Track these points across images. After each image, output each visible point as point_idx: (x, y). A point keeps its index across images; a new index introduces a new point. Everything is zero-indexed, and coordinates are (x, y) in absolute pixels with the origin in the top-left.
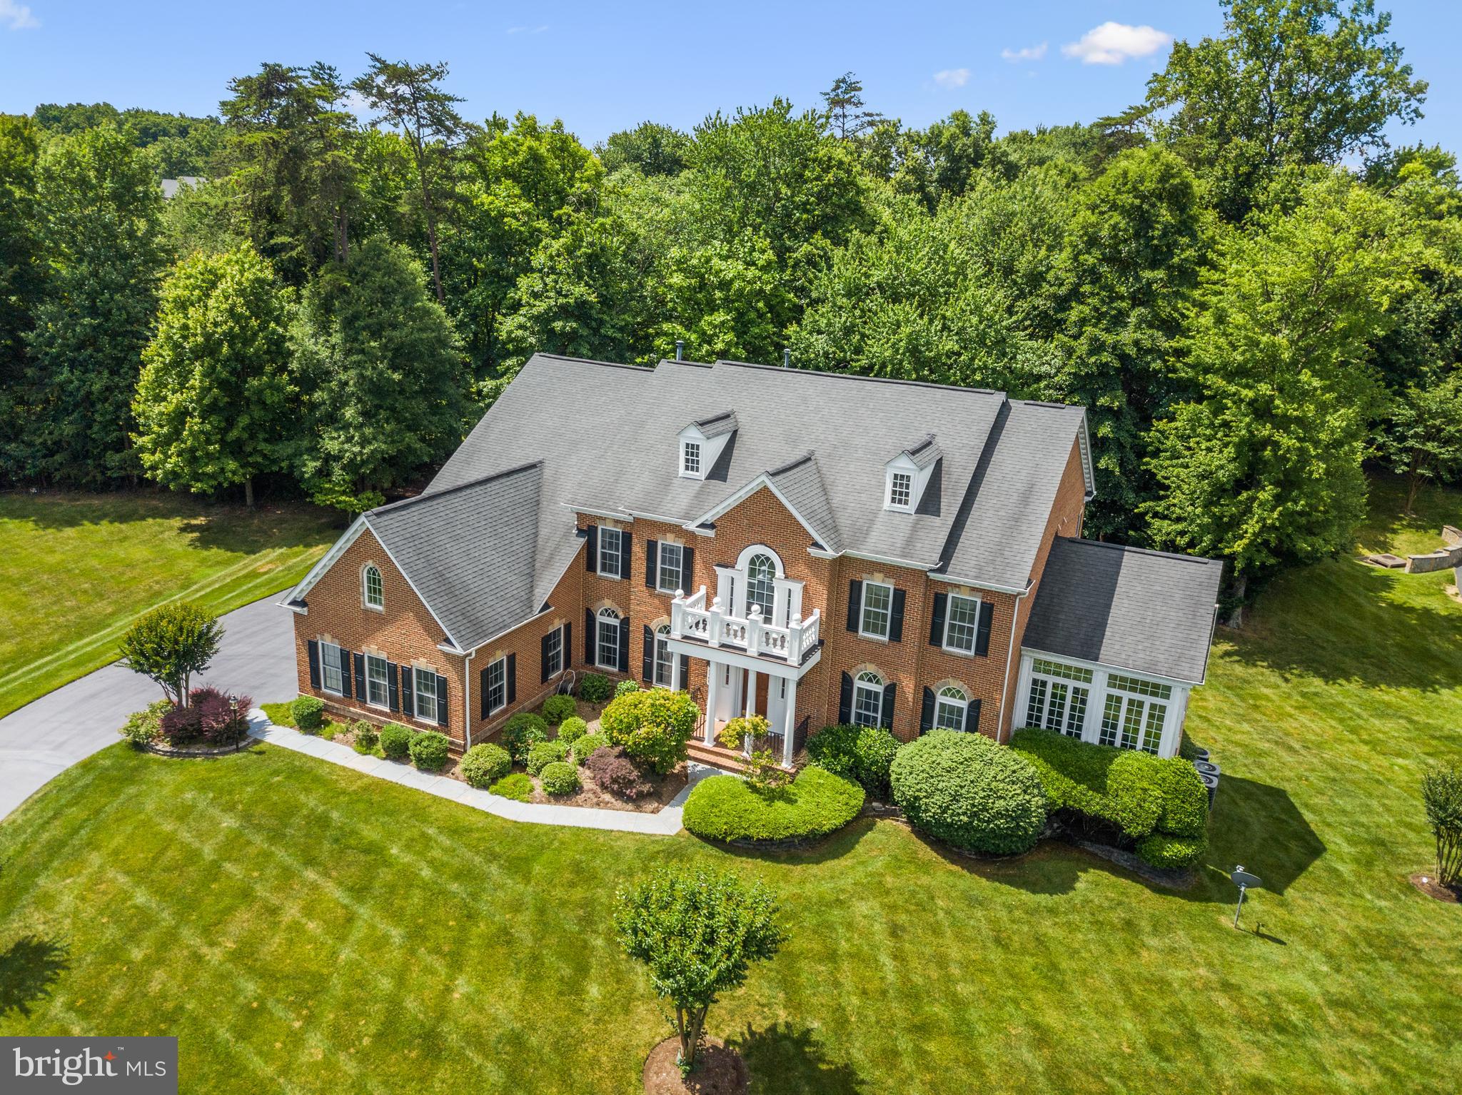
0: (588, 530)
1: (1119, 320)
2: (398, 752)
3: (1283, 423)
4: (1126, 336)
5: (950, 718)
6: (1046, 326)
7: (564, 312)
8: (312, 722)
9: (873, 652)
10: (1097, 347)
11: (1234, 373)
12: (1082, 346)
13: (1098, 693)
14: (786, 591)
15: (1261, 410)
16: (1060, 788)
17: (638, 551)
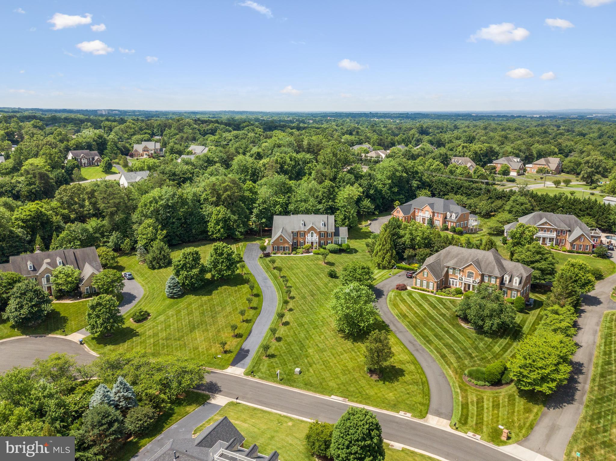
0: (293, 233)
1: (328, 202)
2: (285, 254)
3: (347, 212)
4: (330, 203)
5: (329, 243)
6: (320, 203)
7: (263, 209)
8: (275, 254)
9: (322, 239)
10: (327, 205)
11: (342, 207)
12: (325, 205)
13: (340, 239)
14: (315, 235)
15: (345, 211)
16: (339, 247)
17: (299, 234)
